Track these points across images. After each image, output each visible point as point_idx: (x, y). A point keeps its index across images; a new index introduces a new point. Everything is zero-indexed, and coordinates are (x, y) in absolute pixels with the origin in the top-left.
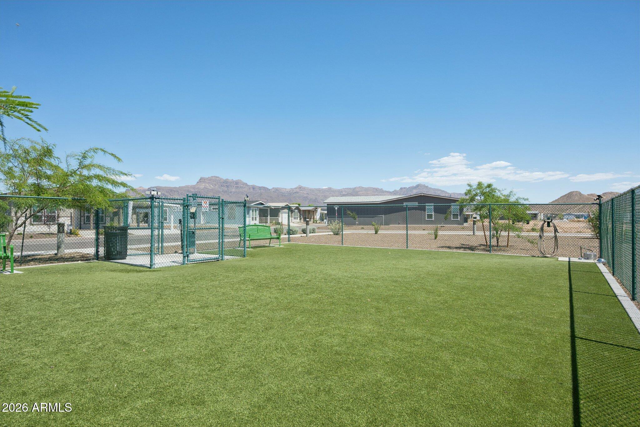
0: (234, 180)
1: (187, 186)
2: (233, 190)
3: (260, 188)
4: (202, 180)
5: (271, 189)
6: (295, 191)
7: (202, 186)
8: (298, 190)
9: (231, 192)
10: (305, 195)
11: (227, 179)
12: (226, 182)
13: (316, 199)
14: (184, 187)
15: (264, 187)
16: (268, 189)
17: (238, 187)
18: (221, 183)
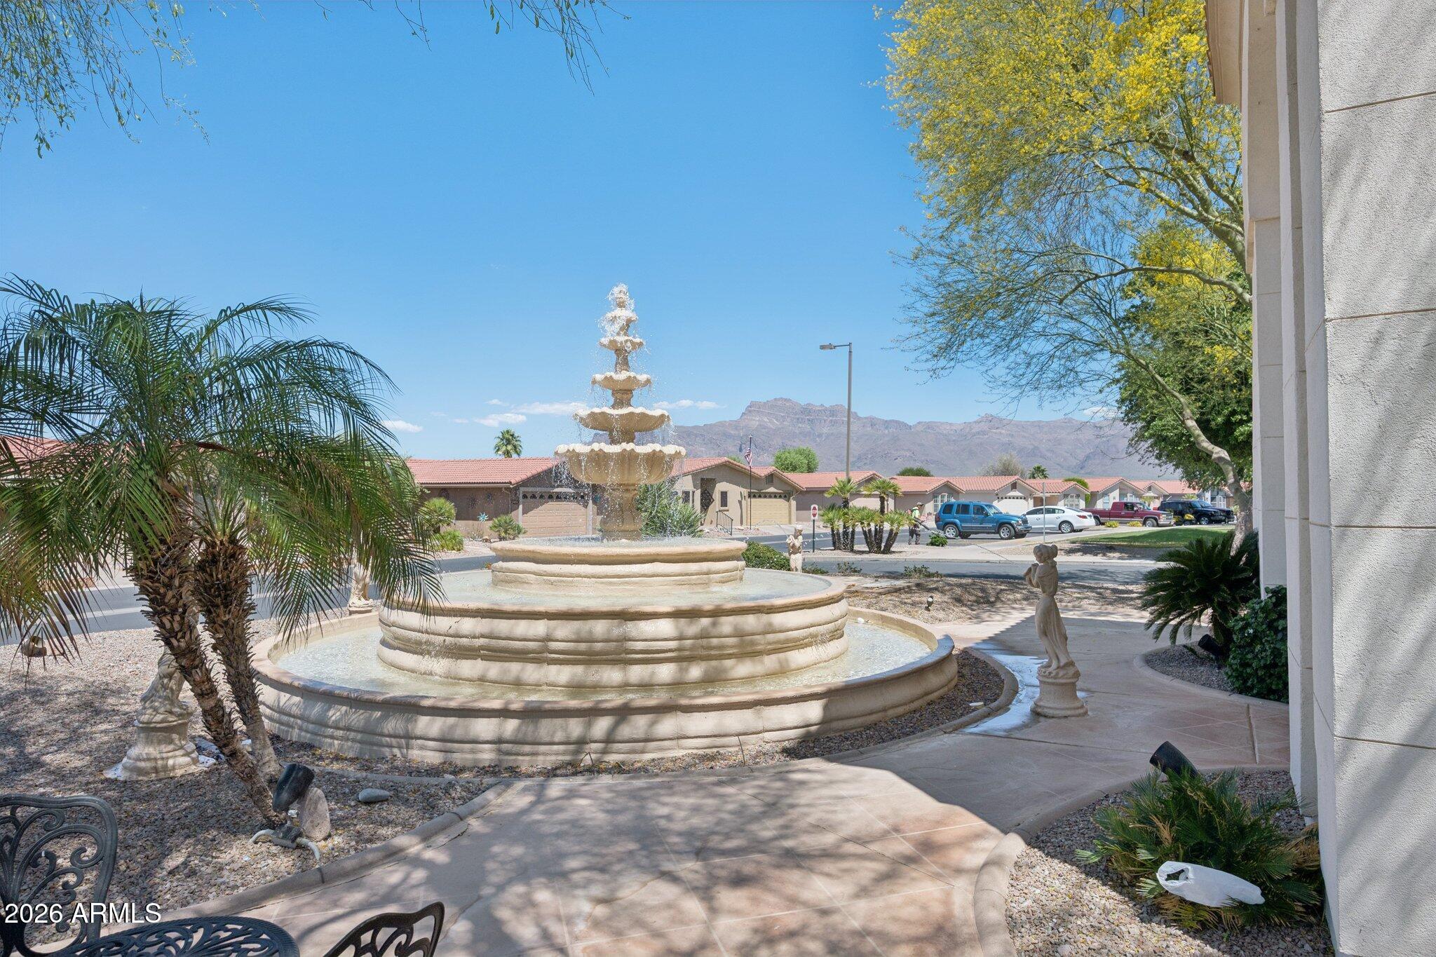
0: (827, 405)
1: (722, 424)
2: (825, 430)
3: (887, 424)
4: (752, 409)
5: (915, 426)
6: (976, 429)
7: (755, 422)
8: (984, 426)
9: (820, 436)
10: (1006, 440)
11: (809, 404)
12: (807, 410)
13: (1036, 448)
14: (715, 425)
15: (897, 422)
16: (906, 425)
17: (836, 422)
18: (796, 414)
